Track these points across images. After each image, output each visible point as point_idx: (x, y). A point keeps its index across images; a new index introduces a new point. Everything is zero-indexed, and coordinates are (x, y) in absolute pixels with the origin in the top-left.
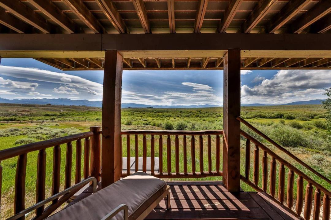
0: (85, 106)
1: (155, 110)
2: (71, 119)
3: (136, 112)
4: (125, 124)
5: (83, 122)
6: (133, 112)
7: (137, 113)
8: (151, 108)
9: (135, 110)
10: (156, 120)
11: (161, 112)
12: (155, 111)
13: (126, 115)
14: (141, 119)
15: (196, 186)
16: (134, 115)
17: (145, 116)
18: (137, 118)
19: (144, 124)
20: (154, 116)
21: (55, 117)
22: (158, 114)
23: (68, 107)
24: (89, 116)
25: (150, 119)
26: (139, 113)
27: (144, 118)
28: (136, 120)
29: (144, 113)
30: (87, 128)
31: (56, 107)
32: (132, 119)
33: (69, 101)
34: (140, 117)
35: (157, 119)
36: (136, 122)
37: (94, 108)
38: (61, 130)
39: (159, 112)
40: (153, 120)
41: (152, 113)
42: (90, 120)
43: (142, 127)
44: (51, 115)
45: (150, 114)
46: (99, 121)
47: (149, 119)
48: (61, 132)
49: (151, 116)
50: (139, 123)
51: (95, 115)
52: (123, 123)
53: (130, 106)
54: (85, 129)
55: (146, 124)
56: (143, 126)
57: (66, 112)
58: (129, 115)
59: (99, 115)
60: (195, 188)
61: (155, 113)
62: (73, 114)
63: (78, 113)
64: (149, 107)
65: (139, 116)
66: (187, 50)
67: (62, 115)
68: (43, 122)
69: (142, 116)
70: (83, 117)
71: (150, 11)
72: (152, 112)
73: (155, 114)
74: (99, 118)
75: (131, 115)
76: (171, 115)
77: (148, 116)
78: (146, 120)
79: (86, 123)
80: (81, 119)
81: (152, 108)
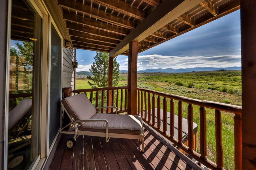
0: (160, 72)
1: (230, 73)
2: (153, 80)
4: (187, 86)
5: (157, 83)
6: (197, 76)
7: (201, 76)
8: (223, 70)
9: (200, 73)
10: (230, 85)
14: (206, 83)
15: (187, 164)
16: (198, 78)
17: (213, 80)
18: (201, 82)
19: (209, 88)
20: (228, 80)
21: (146, 79)
22: (235, 79)
23: (152, 73)
24: (162, 79)
25: (220, 84)
26: (205, 76)
27: (210, 82)
28: (199, 83)
29: (210, 77)
30: (159, 86)
31: (147, 74)
32: (195, 82)
33: (152, 70)
34: (206, 81)
35: (233, 84)
36: (199, 86)
37: (165, 74)
38: (146, 86)
39: (236, 76)
40: (224, 85)
41: (223, 77)
42: (162, 81)
43: (204, 91)
44: (145, 78)
45: (221, 77)
46: (167, 82)
47: (217, 83)
48: (146, 87)
49: (221, 80)
50: (203, 87)
51: (166, 79)
52: (185, 85)
53: (195, 71)
54: (157, 87)
55: (213, 89)
56: (207, 90)
57: (151, 76)
58: (192, 78)
59: (168, 78)
60: (182, 165)
61: (229, 76)
62: (154, 78)
63: (156, 77)
64: (219, 70)
65: (204, 80)
66: (170, 12)
67: (149, 78)
68: (142, 81)
69: (208, 80)
70: (159, 80)
71: (139, 6)
72: (225, 75)
73: (230, 77)
74: (167, 81)
75: (195, 79)
77: (218, 80)
78: (214, 84)
79: (159, 83)
80: (157, 81)
81: (226, 70)
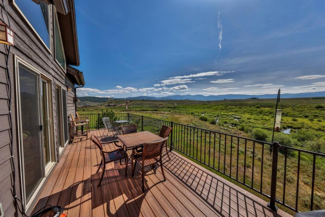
1: (258, 104)
3: (231, 105)
11: (270, 107)
12: (258, 106)
13: (219, 110)
16: (227, 109)
17: (241, 112)
19: (232, 124)
20: (254, 112)
21: (171, 109)
22: (262, 110)
24: (188, 109)
26: (234, 107)
29: (239, 108)
39: (264, 107)
41: (252, 108)
42: (187, 113)
45: (249, 109)
47: (244, 116)
49: (249, 113)
50: (227, 122)
51: (193, 109)
57: (177, 105)
58: (222, 109)
59: (196, 108)
61: (258, 107)
64: (252, 98)
65: (232, 111)
67: (175, 108)
69: (236, 112)
72: (253, 106)
73: (257, 109)
74: (194, 112)
75: (224, 109)
76: (287, 113)
77: (244, 112)
